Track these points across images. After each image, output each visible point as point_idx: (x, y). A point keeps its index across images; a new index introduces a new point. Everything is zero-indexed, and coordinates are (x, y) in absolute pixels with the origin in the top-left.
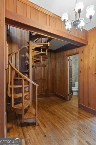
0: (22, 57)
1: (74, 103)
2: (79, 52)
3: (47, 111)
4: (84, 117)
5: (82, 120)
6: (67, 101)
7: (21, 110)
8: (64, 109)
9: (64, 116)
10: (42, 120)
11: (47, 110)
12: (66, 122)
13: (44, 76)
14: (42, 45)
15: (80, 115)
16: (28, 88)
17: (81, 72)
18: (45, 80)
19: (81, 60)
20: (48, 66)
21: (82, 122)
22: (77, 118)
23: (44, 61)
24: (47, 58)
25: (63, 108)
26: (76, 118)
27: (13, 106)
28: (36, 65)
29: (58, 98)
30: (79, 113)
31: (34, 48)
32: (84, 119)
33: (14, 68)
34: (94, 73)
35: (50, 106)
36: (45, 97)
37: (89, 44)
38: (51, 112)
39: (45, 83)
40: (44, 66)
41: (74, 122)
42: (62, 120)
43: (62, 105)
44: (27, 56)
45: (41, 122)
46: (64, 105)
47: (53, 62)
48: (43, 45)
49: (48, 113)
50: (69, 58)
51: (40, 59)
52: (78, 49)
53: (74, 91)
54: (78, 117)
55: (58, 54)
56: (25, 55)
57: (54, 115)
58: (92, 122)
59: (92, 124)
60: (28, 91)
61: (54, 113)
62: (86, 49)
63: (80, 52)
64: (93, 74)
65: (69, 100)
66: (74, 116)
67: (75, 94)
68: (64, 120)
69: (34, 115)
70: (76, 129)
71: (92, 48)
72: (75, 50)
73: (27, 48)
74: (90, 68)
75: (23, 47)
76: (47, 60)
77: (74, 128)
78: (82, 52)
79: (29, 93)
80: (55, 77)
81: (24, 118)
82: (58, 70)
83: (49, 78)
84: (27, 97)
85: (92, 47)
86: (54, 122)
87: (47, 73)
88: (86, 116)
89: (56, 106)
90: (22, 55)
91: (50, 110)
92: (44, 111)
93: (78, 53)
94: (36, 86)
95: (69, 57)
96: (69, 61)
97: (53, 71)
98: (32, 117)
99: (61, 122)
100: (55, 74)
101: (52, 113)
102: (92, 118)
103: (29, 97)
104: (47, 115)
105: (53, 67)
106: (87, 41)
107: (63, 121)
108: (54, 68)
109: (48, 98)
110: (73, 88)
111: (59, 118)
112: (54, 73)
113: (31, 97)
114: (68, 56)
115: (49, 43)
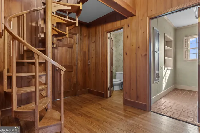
0: (31, 26)
1: (117, 99)
2: (124, 25)
3: (79, 113)
4: (133, 115)
5: (131, 119)
6: (107, 98)
7: (33, 112)
8: (105, 109)
9: (105, 117)
10: (71, 127)
11: (77, 112)
12: (110, 124)
13: (71, 62)
14: (70, 8)
15: (127, 113)
16: (45, 77)
17: (126, 54)
18: (72, 68)
19: (128, 37)
20: (77, 48)
21: (131, 121)
22: (124, 118)
23: (71, 39)
24: (76, 34)
25: (103, 107)
26: (122, 117)
27: (15, 109)
28: (58, 43)
29: (93, 96)
30: (125, 110)
31: (55, 10)
32: (134, 117)
33: (16, 35)
34: (145, 53)
35: (82, 107)
36: (73, 96)
37: (137, 14)
38: (84, 114)
39: (73, 73)
40: (71, 47)
41: (120, 123)
42: (103, 123)
43: (100, 104)
44: (42, 26)
45: (69, 130)
46: (104, 103)
47: (86, 42)
48: (71, 6)
49: (79, 117)
50: (109, 36)
51: (66, 32)
52: (123, 22)
53: (115, 85)
54: (125, 116)
55: (92, 30)
56: (37, 23)
57: (90, 117)
58: (143, 119)
59: (144, 121)
60: (44, 82)
61: (90, 116)
62: (133, 21)
63: (126, 27)
64: (143, 55)
65: (110, 97)
66: (119, 116)
67: (116, 88)
68: (107, 123)
69: (58, 120)
70: (125, 131)
71: (142, 20)
72: (118, 24)
73: (42, 12)
74: (139, 47)
75: (34, 9)
76: (76, 37)
77: (122, 130)
78: (129, 26)
79: (46, 86)
80: (88, 65)
81: (39, 127)
82: (93, 53)
83: (79, 65)
84: (44, 93)
85: (141, 18)
86: (90, 127)
87: (76, 58)
88: (135, 113)
89: (91, 106)
90: (32, 22)
91: (84, 112)
92: (74, 115)
93: (122, 28)
94: (61, 69)
95: (109, 34)
96: (109, 40)
97: (85, 55)
98: (54, 124)
99: (101, 125)
100: (89, 59)
101: (87, 116)
102: (143, 115)
103: (47, 92)
104: (79, 119)
105: (85, 48)
106: (136, 10)
107: (105, 123)
108: (86, 50)
109: (77, 97)
110: (114, 80)
111: (98, 121)
112: (87, 58)
113: (50, 93)
114: (108, 32)
115: (81, 5)
